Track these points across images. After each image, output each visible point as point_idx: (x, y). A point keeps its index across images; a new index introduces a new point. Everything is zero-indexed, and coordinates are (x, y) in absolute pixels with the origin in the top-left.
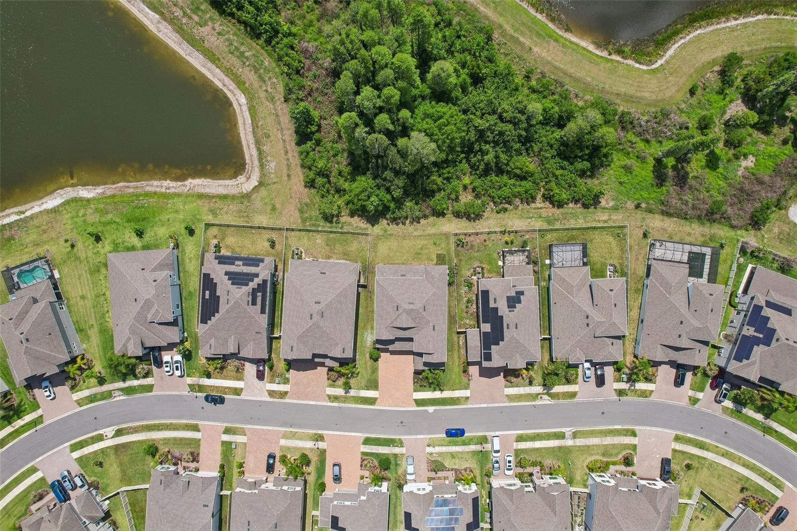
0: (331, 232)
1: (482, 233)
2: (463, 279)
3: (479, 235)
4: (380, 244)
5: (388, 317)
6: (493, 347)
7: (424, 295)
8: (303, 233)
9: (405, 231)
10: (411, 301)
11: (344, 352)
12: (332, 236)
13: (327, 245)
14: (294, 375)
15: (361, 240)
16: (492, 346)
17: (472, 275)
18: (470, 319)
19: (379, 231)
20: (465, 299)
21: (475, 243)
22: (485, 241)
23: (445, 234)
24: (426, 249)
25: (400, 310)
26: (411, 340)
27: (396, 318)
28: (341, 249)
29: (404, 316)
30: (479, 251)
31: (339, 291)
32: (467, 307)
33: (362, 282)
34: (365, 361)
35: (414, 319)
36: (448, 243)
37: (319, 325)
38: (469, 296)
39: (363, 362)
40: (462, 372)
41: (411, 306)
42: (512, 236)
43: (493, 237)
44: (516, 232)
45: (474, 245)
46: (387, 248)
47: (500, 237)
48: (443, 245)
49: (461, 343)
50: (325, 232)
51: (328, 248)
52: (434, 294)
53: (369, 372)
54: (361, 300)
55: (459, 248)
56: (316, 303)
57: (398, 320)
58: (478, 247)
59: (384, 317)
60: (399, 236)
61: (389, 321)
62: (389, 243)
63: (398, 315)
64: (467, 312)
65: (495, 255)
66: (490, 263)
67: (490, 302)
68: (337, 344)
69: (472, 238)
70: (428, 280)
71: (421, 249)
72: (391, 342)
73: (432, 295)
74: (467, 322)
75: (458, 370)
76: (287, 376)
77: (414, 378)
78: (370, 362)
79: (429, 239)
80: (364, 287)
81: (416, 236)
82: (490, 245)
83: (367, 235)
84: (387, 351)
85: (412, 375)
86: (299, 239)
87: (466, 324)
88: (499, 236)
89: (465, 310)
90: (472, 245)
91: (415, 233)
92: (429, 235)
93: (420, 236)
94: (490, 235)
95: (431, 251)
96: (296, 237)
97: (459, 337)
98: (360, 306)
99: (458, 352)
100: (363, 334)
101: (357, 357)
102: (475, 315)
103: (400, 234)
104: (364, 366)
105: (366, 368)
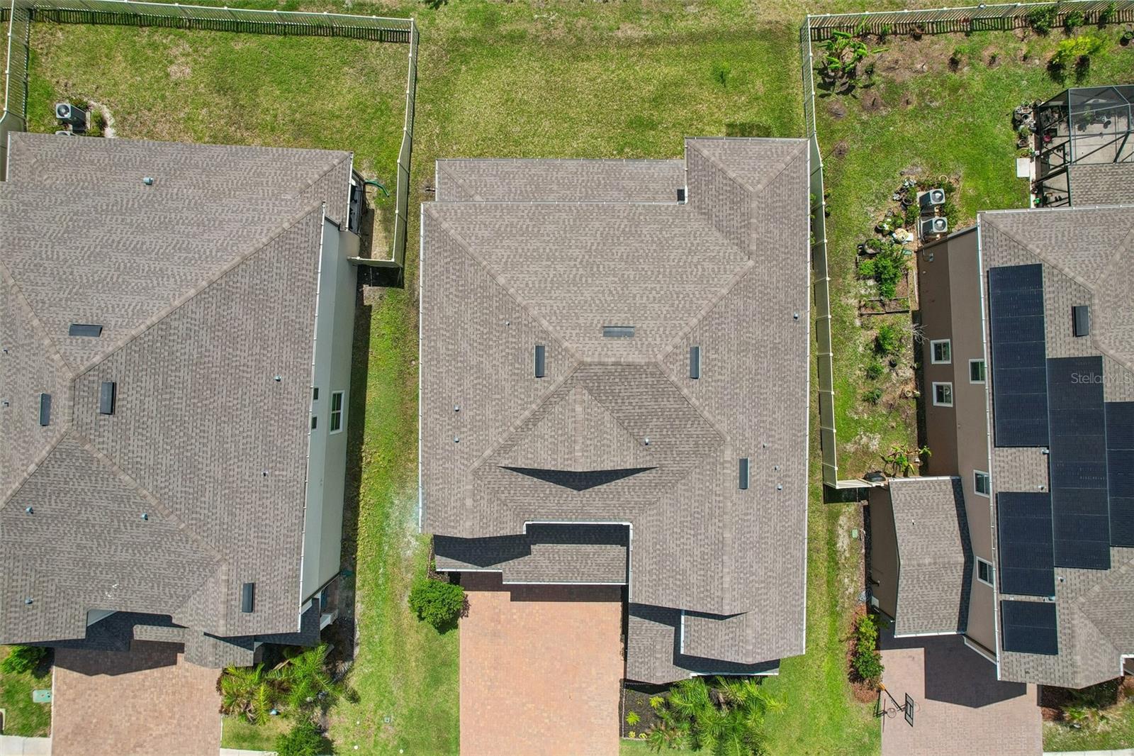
0: (237, 27)
1: (939, 27)
2: (851, 244)
3: (927, 39)
4: (465, 77)
5: (489, 412)
6: (1064, 577)
7: (689, 288)
8: (108, 33)
9: (582, 22)
10: (617, 319)
11: (250, 606)
12: (243, 44)
13: (222, 90)
14: (70, 694)
15: (376, 63)
16: (1059, 574)
17: (896, 226)
18: (885, 431)
19: (460, 24)
20: (865, 338)
21: (906, 76)
22: (954, 63)
23: (764, 35)
24: (680, 100)
25: (557, 373)
26: (617, 535)
27: (535, 419)
28: (282, 108)
29: (579, 404)
30: (922, 113)
31: (216, 271)
32: (873, 374)
33: (380, 252)
34: (399, 626)
35: (630, 425)
36: (781, 78)
37: (90, 459)
38: (881, 323)
39: (389, 629)
40: (844, 676)
41: (620, 351)
42: (1081, 41)
43: (992, 43)
44: (1103, 21)
45: (904, 85)
46: (494, 98)
47: (1025, 49)
48: (759, 86)
49: (843, 543)
50: (210, 25)
51: (225, 101)
52: (744, 286)
53: (417, 677)
54: (374, 339)
55: (836, 100)
56: (76, 330)
57: (544, 428)
58: (921, 95)
59: (467, 415)
60: (551, 43)
61: (496, 437)
62: (505, 75)
63: (547, 402)
64: (872, 400)
65: (1002, 132)
66: (976, 169)
67: (1049, 330)
68: (208, 566)
69: (892, 52)
70: (708, 215)
71: (657, 101)
72: (514, 547)
73: (736, 289)
74: (875, 445)
75: (826, 666)
76: (38, 696)
77: (624, 710)
78: (418, 634)
79: (694, 57)
80: (390, 277)
81: (630, 43)
82: (977, 85)
83: (399, 36)
84: (494, 583)
85: (613, 695)
86: (91, 63)
87: (866, 452)
88: (1018, 42)
89: (862, 391)
90: (890, 83)
91: (628, 31)
92: (693, 38)
93: (650, 42)
94: (976, 37)
95: (703, 108)
96: (74, 51)
97: (833, 518)
98: (372, 372)
99: (829, 583)
100: (383, 501)
101: (359, 608)
102: (911, 409)
103: (558, 33)
104: (389, 649)
105: (400, 660)
